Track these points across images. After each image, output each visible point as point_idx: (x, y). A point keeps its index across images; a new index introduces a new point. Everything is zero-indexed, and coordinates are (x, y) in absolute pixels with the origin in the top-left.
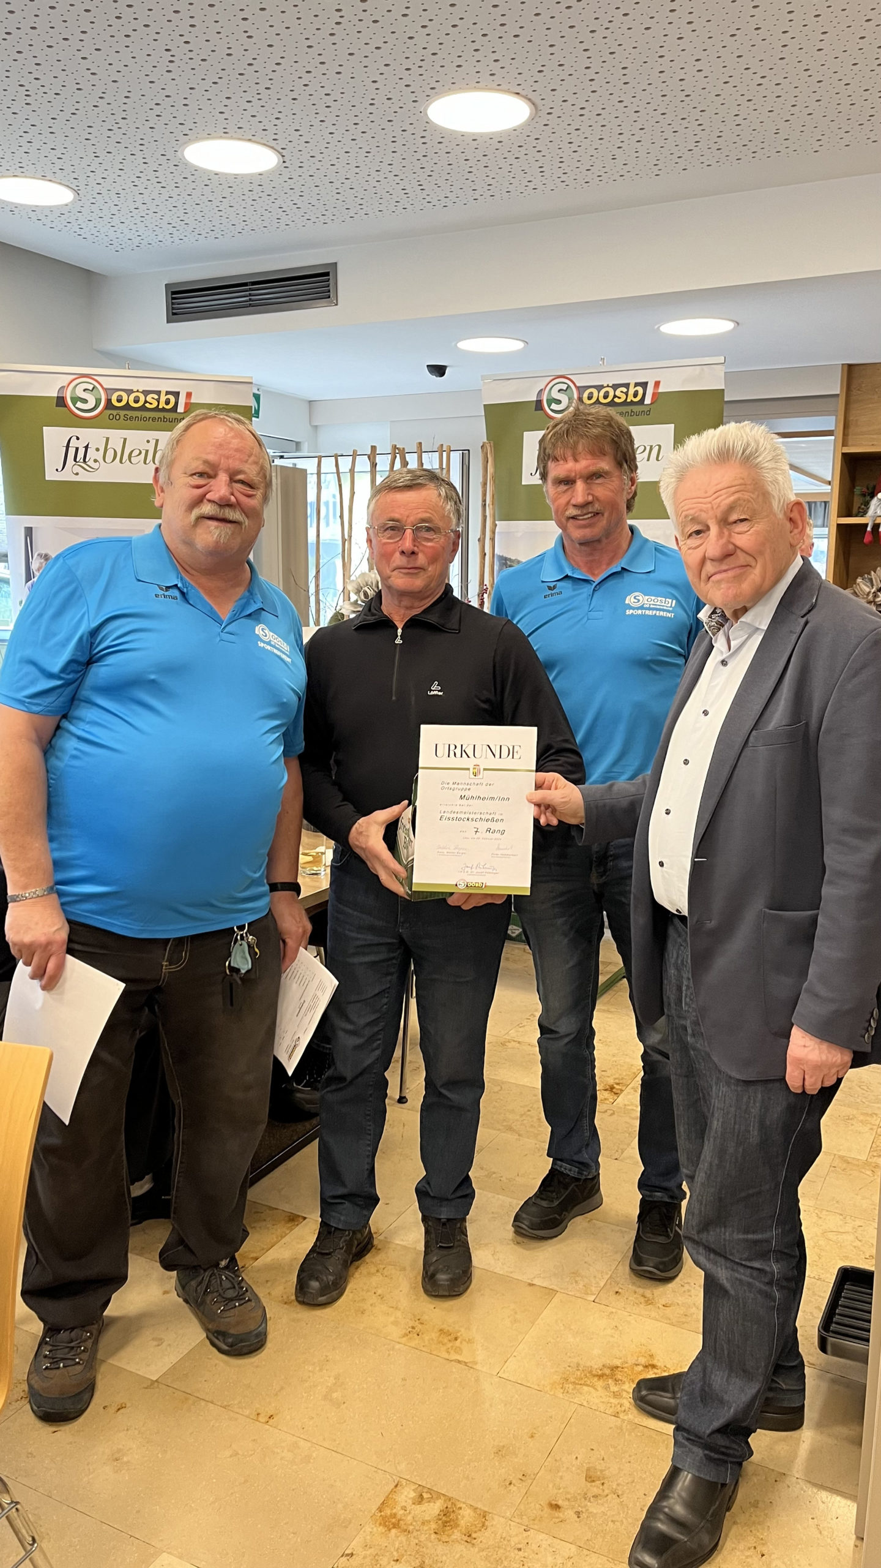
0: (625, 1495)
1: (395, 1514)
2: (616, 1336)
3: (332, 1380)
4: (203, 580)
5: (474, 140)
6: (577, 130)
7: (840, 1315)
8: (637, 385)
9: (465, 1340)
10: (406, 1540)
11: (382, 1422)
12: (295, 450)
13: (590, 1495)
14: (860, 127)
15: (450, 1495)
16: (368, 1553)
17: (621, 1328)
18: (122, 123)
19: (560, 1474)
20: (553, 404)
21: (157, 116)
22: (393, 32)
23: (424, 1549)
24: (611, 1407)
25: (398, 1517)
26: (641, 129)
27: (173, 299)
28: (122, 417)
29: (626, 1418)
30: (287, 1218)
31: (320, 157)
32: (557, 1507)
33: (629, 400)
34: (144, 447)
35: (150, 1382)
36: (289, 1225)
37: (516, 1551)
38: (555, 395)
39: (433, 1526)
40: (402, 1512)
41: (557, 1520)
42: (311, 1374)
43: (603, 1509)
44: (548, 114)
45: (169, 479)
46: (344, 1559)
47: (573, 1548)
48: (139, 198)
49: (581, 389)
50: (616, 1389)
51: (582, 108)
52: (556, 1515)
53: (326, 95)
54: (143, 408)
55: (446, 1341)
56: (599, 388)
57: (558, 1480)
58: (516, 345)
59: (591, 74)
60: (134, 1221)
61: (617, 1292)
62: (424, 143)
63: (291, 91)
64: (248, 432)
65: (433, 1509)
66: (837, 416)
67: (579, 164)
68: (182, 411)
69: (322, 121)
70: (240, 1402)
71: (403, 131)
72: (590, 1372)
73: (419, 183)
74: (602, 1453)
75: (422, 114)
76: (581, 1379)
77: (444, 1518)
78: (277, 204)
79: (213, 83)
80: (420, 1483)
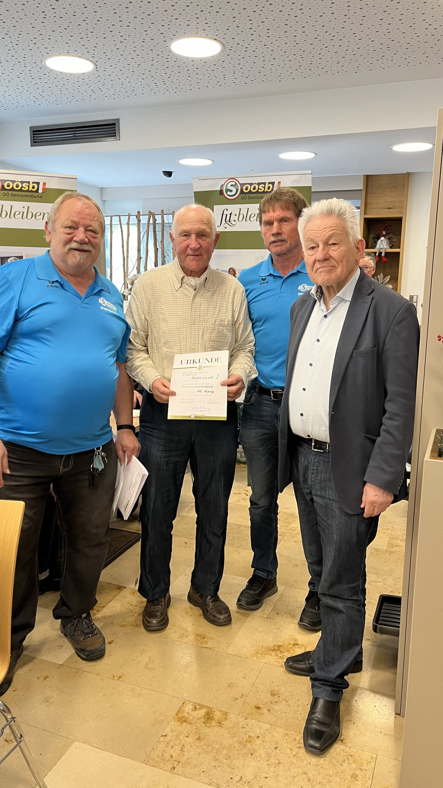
0: (289, 701)
1: (184, 716)
2: (279, 633)
3: (147, 660)
4: (72, 279)
5: (192, 61)
6: (243, 58)
7: (382, 616)
8: (269, 183)
9: (209, 638)
10: (191, 727)
11: (174, 676)
13: (273, 702)
14: (378, 61)
15: (209, 706)
16: (174, 734)
17: (281, 629)
18: (16, 47)
19: (259, 693)
20: (228, 192)
21: (34, 44)
22: (157, 8)
23: (200, 731)
24: (279, 663)
25: (186, 717)
26: (274, 59)
27: (34, 134)
28: (10, 195)
30: (117, 588)
31: (114, 66)
32: (259, 708)
33: (265, 191)
34: (22, 210)
35: (59, 665)
36: (118, 591)
37: (242, 729)
38: (229, 187)
39: (203, 720)
40: (188, 715)
41: (260, 714)
42: (137, 657)
43: (280, 707)
44: (230, 50)
45: (54, 229)
46: (162, 738)
47: (268, 726)
48: (20, 84)
49: (242, 185)
51: (246, 48)
52: (259, 711)
53: (121, 36)
54: (21, 190)
55: (200, 639)
56: (251, 184)
57: (258, 696)
58: (208, 162)
59: (252, 31)
60: (41, 593)
61: (277, 613)
62: (167, 61)
63: (104, 34)
64: (93, 205)
65: (203, 712)
66: (361, 200)
67: (243, 75)
68: (41, 192)
69: (117, 49)
70: (104, 672)
71: (158, 55)
72: (268, 649)
73: (163, 81)
74: (278, 683)
75: (168, 47)
76: (264, 652)
77: (207, 716)
78: (91, 89)
79: (65, 29)
80: (194, 701)
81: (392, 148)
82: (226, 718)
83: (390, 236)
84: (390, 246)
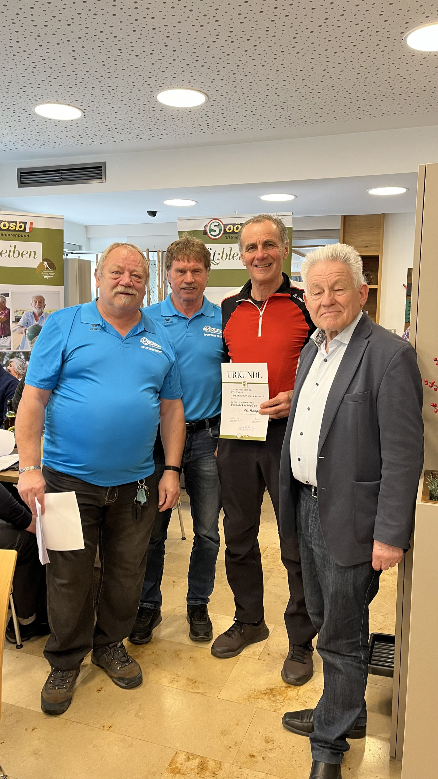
0: (284, 747)
1: (177, 767)
2: (271, 674)
3: (138, 707)
5: (178, 110)
6: (226, 108)
7: (374, 656)
9: (200, 683)
11: (165, 725)
12: (78, 249)
13: (268, 749)
14: (354, 112)
15: (202, 755)
17: (272, 670)
18: (5, 94)
20: (212, 232)
21: (24, 92)
22: (145, 61)
25: (179, 768)
26: (256, 109)
27: (21, 176)
29: (280, 712)
31: (102, 114)
32: (253, 756)
34: (8, 249)
38: (213, 228)
39: (196, 771)
40: (180, 766)
41: (254, 762)
42: (127, 705)
43: (275, 755)
44: (214, 100)
45: (102, 275)
47: (263, 774)
48: (9, 129)
49: (225, 225)
50: (273, 699)
51: (229, 99)
52: (253, 759)
53: (109, 87)
54: (8, 230)
55: (191, 683)
56: (234, 225)
57: (252, 743)
58: (192, 203)
59: (235, 84)
61: (268, 654)
62: (153, 110)
63: (92, 84)
65: (196, 762)
66: (339, 239)
67: (226, 123)
68: (28, 231)
69: (105, 98)
70: (93, 722)
71: (144, 104)
72: (261, 692)
73: (149, 128)
74: (271, 729)
75: (154, 98)
76: (257, 696)
77: (201, 767)
78: (78, 134)
79: (55, 78)
80: (187, 751)
81: (368, 191)
82: (220, 768)
83: (368, 273)
84: (367, 283)
